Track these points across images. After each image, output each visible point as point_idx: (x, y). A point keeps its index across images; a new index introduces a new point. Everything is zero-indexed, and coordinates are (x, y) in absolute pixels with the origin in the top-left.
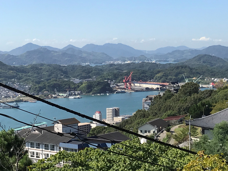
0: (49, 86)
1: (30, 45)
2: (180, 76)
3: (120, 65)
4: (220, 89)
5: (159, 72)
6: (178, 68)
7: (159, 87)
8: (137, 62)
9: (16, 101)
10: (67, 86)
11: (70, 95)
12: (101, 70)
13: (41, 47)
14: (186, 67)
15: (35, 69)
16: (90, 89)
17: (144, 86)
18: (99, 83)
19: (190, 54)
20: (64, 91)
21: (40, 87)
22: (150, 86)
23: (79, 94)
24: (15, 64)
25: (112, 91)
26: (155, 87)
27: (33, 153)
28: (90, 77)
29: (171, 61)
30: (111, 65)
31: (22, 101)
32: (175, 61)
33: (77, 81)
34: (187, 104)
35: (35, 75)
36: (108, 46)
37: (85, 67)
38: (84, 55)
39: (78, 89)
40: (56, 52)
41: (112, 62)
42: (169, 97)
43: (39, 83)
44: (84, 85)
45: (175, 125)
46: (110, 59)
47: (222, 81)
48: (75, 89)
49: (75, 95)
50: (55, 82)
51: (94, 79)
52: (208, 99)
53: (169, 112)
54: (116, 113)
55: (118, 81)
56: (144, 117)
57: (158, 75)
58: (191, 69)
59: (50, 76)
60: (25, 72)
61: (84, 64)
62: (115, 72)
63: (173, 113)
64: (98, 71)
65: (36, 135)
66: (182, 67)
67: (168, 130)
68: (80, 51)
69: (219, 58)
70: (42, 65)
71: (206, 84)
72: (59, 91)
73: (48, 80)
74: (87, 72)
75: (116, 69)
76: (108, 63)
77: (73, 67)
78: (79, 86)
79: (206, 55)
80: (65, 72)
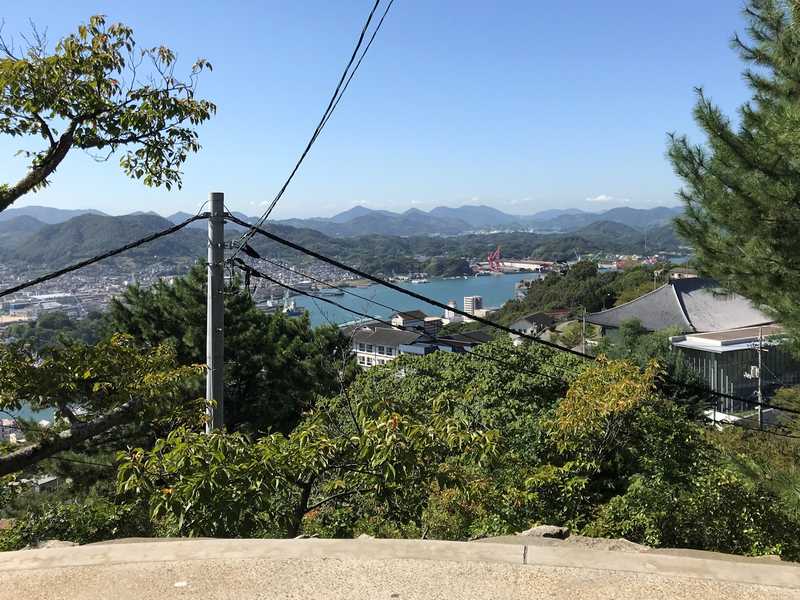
0: (384, 266)
1: (359, 208)
2: (569, 252)
3: (484, 236)
4: (628, 271)
5: (538, 246)
6: (566, 240)
7: (539, 267)
9: (340, 286)
10: (409, 266)
11: (414, 278)
12: (456, 243)
13: (374, 212)
14: (578, 239)
15: (365, 241)
16: (440, 269)
17: (518, 266)
18: (453, 262)
19: (583, 220)
20: (406, 273)
21: (372, 267)
22: (526, 266)
23: (425, 277)
24: (339, 235)
25: (471, 273)
26: (533, 267)
27: (364, 358)
28: (440, 253)
29: (557, 230)
30: (470, 236)
31: (347, 286)
32: (562, 231)
33: (423, 258)
34: (580, 292)
35: (366, 251)
36: (466, 209)
37: (434, 238)
38: (433, 222)
39: (424, 270)
40: (395, 218)
41: (471, 232)
42: (554, 282)
43: (370, 261)
44: (432, 264)
45: (563, 322)
46: (469, 227)
47: (630, 259)
48: (420, 270)
49: (420, 278)
50: (392, 260)
51: (447, 256)
52: (611, 285)
53: (554, 304)
54: (478, 304)
55: (480, 258)
56: (518, 310)
57: (537, 250)
58: (586, 242)
59: (385, 251)
60: (352, 246)
61: (432, 235)
62: (477, 245)
63: (560, 304)
64: (453, 245)
65: (367, 333)
66: (573, 239)
67: (553, 330)
68: (427, 216)
69: (626, 226)
70: (375, 236)
71: (607, 263)
72: (398, 273)
73: (383, 257)
74: (437, 246)
75: (478, 242)
76: (466, 233)
77: (418, 240)
78: (425, 266)
79: (607, 222)
80: (407, 246)
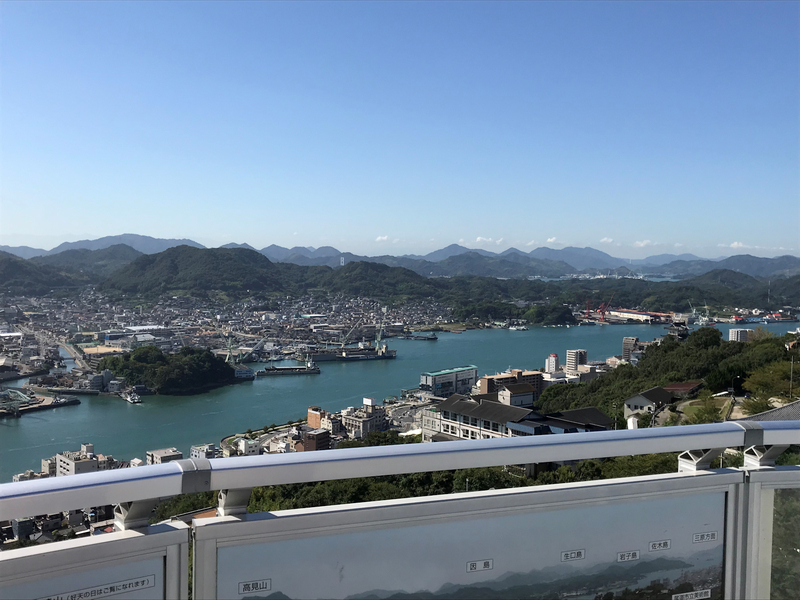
0: (480, 310)
1: (455, 247)
2: (683, 303)
3: (588, 281)
4: (757, 342)
5: (649, 295)
6: (680, 289)
7: (649, 318)
8: (616, 276)
9: (433, 330)
10: (507, 312)
11: (512, 324)
12: (558, 288)
13: (470, 251)
14: (693, 289)
15: (462, 283)
16: (540, 317)
17: (626, 316)
18: (554, 309)
19: (699, 267)
20: (502, 319)
21: (467, 311)
22: (635, 317)
23: (523, 324)
24: (432, 275)
25: (574, 321)
26: (643, 318)
28: (541, 298)
29: (669, 277)
30: (574, 281)
31: (441, 330)
32: (674, 278)
33: (522, 303)
34: (701, 363)
35: (461, 292)
36: (569, 251)
37: (535, 281)
38: (533, 264)
39: (523, 316)
40: (492, 258)
41: (575, 276)
42: (672, 348)
43: (465, 304)
44: (532, 310)
45: (685, 400)
46: (573, 270)
47: (751, 313)
48: (518, 316)
49: (518, 324)
50: (489, 305)
51: (547, 301)
52: (736, 357)
53: (672, 374)
54: (581, 359)
55: (584, 306)
56: (630, 377)
57: (647, 300)
58: (701, 292)
59: (481, 294)
60: (447, 287)
61: (532, 278)
62: (581, 291)
63: (679, 375)
64: (554, 289)
66: (687, 289)
67: (673, 409)
68: (526, 257)
69: (746, 276)
70: (471, 277)
71: (724, 316)
72: (495, 319)
73: (479, 300)
74: (536, 290)
75: (582, 287)
76: (569, 277)
77: (516, 283)
78: (524, 312)
79: (725, 270)
80: (505, 289)
